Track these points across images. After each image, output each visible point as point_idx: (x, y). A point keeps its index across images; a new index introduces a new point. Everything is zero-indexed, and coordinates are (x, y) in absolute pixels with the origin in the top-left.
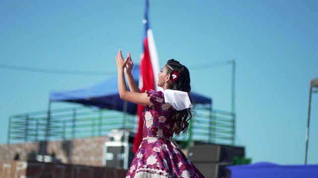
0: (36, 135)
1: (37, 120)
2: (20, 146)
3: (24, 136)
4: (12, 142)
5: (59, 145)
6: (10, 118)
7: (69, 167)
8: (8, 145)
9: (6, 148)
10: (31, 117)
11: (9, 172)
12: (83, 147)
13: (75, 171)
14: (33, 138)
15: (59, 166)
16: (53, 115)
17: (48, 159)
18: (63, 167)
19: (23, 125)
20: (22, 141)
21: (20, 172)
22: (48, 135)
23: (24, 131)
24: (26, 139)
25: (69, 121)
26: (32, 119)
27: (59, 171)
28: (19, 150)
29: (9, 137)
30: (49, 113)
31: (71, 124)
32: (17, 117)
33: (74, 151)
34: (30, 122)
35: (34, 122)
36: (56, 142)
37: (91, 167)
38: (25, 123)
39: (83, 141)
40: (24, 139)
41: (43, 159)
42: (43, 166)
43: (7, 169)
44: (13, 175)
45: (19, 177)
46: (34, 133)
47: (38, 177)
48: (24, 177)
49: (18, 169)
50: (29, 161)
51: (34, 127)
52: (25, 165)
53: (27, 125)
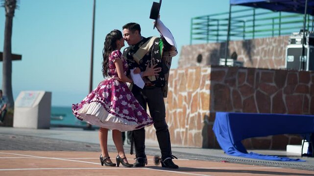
0: (218, 35)
1: (218, 20)
2: (202, 46)
3: (205, 37)
5: (240, 44)
6: (192, 19)
7: (252, 71)
8: (191, 45)
9: (189, 49)
10: (211, 18)
11: (194, 77)
12: (264, 46)
13: (258, 74)
14: (215, 38)
15: (241, 71)
16: (233, 15)
17: (230, 63)
18: (246, 71)
21: (204, 76)
22: (229, 35)
23: (206, 31)
24: (208, 39)
26: (214, 20)
27: (241, 75)
28: (201, 51)
29: (191, 38)
30: (230, 13)
31: (251, 23)
32: (198, 18)
33: (255, 51)
34: (211, 23)
35: (215, 23)
36: (237, 42)
37: (273, 70)
38: (206, 24)
39: (263, 41)
40: (206, 40)
41: (226, 62)
42: (226, 70)
43: (191, 74)
44: (197, 80)
45: (204, 82)
46: (215, 33)
47: (222, 82)
48: (208, 82)
49: (203, 74)
50: (212, 67)
51: (215, 28)
52: (209, 70)
53: (209, 25)
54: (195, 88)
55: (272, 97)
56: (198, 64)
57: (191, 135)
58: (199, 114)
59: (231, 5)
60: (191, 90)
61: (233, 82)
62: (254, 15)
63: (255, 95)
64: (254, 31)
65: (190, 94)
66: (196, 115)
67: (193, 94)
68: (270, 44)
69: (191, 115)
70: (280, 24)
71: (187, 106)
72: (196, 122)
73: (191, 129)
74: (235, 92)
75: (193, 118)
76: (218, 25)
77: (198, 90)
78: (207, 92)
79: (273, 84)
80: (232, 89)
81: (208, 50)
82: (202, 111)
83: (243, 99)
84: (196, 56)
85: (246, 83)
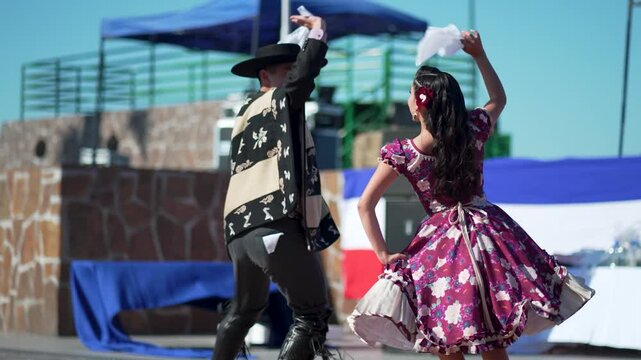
0: (78, 101)
1: (78, 69)
2: (46, 123)
3: (52, 104)
4: (30, 115)
5: (124, 120)
6: (23, 68)
7: (146, 174)
8: (22, 121)
9: (19, 129)
10: (63, 64)
11: (26, 189)
12: (173, 123)
13: (159, 181)
14: (73, 106)
15: (125, 174)
16: (109, 59)
17: (103, 158)
18: (135, 176)
19: (51, 80)
20: (49, 114)
21: (48, 187)
22: (100, 100)
23: (53, 93)
24: (57, 107)
25: (142, 71)
26: (70, 69)
27: (124, 183)
28: (44, 133)
29: (23, 107)
30: (102, 55)
31: (146, 76)
32: (39, 64)
33: (155, 132)
34: (64, 75)
35: (73, 74)
36: (119, 114)
37: (190, 173)
38: (53, 78)
39: (172, 112)
40: (53, 110)
41: (94, 156)
42: (94, 175)
43: (21, 183)
44: (34, 195)
45: (47, 199)
46: (73, 96)
47: (84, 199)
48: (56, 199)
49: (44, 182)
50: (65, 167)
51: (73, 85)
52: (57, 175)
53: (58, 80)
54: (28, 212)
55: (189, 227)
56: (37, 161)
57: (21, 309)
58: (38, 266)
59: (104, 39)
60: (21, 216)
61: (108, 199)
62: (152, 58)
63: (153, 224)
64: (152, 93)
65: (17, 224)
66: (31, 269)
67: (25, 225)
68: (185, 117)
69: (22, 269)
70: (205, 76)
71: (12, 250)
72: (31, 283)
73: (21, 296)
74: (112, 219)
75: (24, 276)
76: (79, 79)
77: (36, 216)
78: (53, 219)
79: (191, 201)
80: (105, 212)
81: (59, 132)
82: (43, 260)
83: (129, 231)
84: (33, 145)
85: (134, 199)
